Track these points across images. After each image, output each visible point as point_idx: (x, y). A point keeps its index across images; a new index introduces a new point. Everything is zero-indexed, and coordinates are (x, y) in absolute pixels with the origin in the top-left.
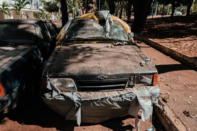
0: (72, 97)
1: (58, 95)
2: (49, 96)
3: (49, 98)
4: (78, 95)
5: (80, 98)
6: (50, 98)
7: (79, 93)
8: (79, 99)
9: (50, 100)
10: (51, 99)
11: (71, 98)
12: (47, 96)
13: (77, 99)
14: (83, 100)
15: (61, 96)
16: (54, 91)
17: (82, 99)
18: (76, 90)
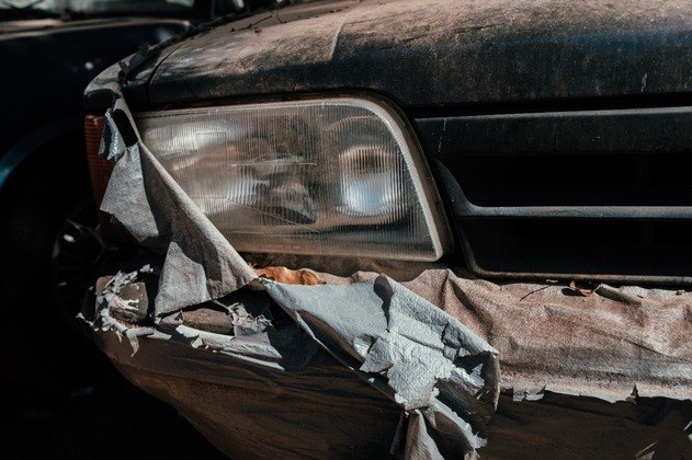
0: (372, 340)
1: (208, 305)
2: (125, 304)
3: (122, 327)
4: (453, 314)
5: (485, 358)
6: (134, 331)
7: (462, 297)
8: (473, 380)
9: (135, 345)
10: (142, 338)
11: (362, 349)
12: (114, 300)
13: (446, 369)
14: (527, 387)
15: (240, 316)
16: (173, 246)
17: (504, 381)
18: (429, 248)
